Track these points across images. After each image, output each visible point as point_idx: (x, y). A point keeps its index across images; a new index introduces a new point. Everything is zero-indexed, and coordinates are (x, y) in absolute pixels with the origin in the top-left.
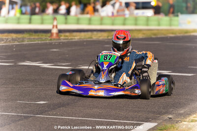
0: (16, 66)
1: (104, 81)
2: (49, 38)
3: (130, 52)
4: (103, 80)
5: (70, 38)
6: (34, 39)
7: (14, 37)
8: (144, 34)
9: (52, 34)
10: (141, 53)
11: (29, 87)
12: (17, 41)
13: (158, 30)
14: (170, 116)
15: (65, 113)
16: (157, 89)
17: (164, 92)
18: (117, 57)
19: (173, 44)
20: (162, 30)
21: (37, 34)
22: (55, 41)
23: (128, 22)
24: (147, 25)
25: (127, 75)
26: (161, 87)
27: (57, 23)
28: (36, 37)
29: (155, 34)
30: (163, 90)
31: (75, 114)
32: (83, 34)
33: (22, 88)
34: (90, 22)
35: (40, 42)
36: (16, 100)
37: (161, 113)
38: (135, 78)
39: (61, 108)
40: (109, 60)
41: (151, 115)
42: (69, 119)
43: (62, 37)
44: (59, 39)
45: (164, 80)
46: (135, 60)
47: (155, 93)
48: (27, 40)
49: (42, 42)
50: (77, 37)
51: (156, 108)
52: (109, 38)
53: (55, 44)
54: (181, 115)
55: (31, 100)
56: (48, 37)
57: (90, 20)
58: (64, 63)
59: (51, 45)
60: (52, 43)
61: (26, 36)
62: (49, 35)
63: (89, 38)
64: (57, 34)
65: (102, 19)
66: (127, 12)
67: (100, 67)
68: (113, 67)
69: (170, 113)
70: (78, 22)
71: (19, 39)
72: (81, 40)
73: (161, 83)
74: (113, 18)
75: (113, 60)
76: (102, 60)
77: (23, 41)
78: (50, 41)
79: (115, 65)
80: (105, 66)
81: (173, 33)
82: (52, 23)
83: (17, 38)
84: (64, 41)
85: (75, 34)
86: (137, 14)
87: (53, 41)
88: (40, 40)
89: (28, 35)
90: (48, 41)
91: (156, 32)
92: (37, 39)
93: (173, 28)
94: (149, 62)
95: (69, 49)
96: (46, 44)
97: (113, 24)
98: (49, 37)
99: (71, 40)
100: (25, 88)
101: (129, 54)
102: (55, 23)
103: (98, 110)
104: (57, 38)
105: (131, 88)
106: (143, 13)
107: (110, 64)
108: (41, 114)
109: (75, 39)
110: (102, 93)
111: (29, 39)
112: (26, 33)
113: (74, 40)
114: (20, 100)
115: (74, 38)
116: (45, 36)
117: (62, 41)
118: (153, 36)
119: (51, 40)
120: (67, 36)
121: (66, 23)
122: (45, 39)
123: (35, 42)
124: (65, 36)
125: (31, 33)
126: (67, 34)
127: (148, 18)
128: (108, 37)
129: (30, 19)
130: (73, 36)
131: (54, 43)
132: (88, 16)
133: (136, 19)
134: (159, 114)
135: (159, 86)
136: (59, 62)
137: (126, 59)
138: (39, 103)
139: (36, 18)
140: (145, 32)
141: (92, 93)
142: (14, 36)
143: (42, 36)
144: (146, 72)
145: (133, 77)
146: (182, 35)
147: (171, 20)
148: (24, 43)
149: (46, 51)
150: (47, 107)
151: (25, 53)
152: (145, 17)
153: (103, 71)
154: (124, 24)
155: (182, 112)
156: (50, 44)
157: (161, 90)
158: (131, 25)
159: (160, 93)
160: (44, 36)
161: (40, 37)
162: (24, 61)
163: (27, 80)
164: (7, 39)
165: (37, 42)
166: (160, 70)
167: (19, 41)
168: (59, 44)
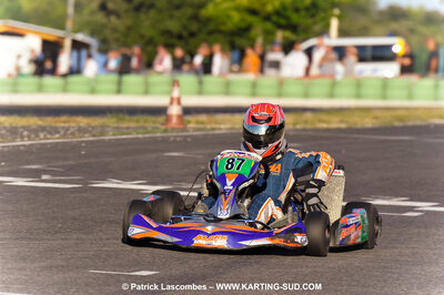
0: (86, 190)
1: (227, 216)
2: (163, 127)
3: (282, 153)
4: (224, 214)
5: (209, 127)
6: (127, 128)
7: (82, 125)
8: (376, 118)
9: (169, 118)
10: (307, 155)
12: (90, 133)
13: (407, 109)
16: (343, 234)
17: (359, 240)
18: (256, 164)
20: (416, 109)
21: (135, 118)
22: (174, 134)
23: (338, 90)
24: (384, 97)
25: (277, 203)
26: (352, 229)
27: (181, 94)
28: (133, 125)
29: (400, 120)
30: (355, 236)
32: (237, 117)
33: (101, 239)
34: (254, 90)
35: (140, 136)
36: (87, 267)
38: (294, 210)
40: (238, 168)
43: (192, 125)
44: (185, 130)
45: (359, 215)
46: (294, 171)
47: (338, 243)
48: (112, 130)
49: (147, 136)
50: (225, 125)
52: (298, 126)
53: (175, 141)
55: (121, 267)
56: (158, 125)
57: (254, 85)
59: (166, 144)
60: (169, 137)
61: (110, 121)
62: (161, 119)
64: (180, 117)
65: (281, 83)
66: (339, 68)
67: (219, 185)
68: (246, 184)
70: (227, 89)
71: (93, 128)
72: (234, 131)
73: (351, 221)
74: (307, 81)
75: (245, 170)
76: (222, 169)
77: (102, 134)
78: (164, 135)
79: (251, 181)
80: (229, 183)
81: (441, 117)
82: (170, 92)
83: (89, 126)
84: (195, 133)
85: (220, 117)
86: (361, 72)
87: (170, 134)
88: (141, 131)
89: (114, 120)
90: (158, 135)
91: (398, 113)
92: (135, 129)
94: (321, 174)
95: (208, 151)
96: (155, 141)
97: (306, 95)
98: (163, 124)
99: (212, 132)
100: (108, 239)
101: (279, 157)
102: (176, 94)
104: (181, 126)
105: (286, 231)
106: (375, 70)
107: (240, 179)
109: (220, 129)
110: (221, 242)
111: (117, 128)
112: (109, 115)
113: (217, 132)
114: (95, 268)
115: (217, 126)
116: (154, 122)
117: (191, 133)
118: (397, 124)
119: (166, 131)
120: (203, 123)
121: (200, 92)
122: (153, 128)
123: (130, 136)
124: (198, 122)
125: (121, 116)
126: (203, 118)
127: (385, 83)
128: (295, 124)
129: (119, 83)
130: (216, 123)
131: (172, 139)
132: (250, 77)
133: (359, 87)
135: (347, 226)
136: (184, 181)
137: (275, 169)
139: (132, 80)
140: (378, 113)
141: (200, 241)
142: (83, 121)
143: (145, 121)
144: (315, 195)
145: (290, 208)
147: (437, 87)
148: (107, 138)
149: (154, 156)
151: (107, 160)
152: (377, 78)
153: (224, 192)
154: (332, 95)
156: (165, 141)
157: (352, 237)
158: (348, 96)
159: (350, 242)
160: (150, 122)
161: (141, 124)
162: (104, 179)
163: (111, 222)
164: (68, 129)
165: (134, 136)
166: (411, 200)
167: (94, 132)
168: (185, 141)
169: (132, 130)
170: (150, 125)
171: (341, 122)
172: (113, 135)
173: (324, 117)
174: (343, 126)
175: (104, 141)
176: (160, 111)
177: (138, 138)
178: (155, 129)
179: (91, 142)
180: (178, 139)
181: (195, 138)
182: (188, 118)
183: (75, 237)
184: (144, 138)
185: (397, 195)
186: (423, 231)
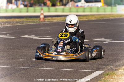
0: (18, 38)
2: (39, 21)
5: (51, 21)
6: (29, 22)
7: (17, 21)
8: (96, 17)
9: (40, 19)
11: (27, 51)
12: (20, 23)
13: (104, 15)
14: (111, 67)
15: (48, 66)
19: (113, 23)
20: (107, 15)
21: (31, 19)
23: (86, 10)
24: (98, 12)
27: (43, 12)
28: (31, 21)
29: (102, 17)
31: (54, 67)
32: (59, 18)
33: (23, 51)
35: (33, 23)
36: (19, 59)
37: (106, 65)
39: (46, 63)
41: (100, 66)
42: (50, 69)
43: (46, 20)
44: (45, 22)
48: (26, 22)
50: (55, 20)
51: (103, 62)
54: (118, 66)
55: (28, 58)
57: (63, 9)
58: (48, 36)
59: (40, 25)
61: (24, 20)
62: (38, 19)
63: (63, 20)
64: (43, 18)
69: (111, 65)
70: (56, 11)
71: (20, 22)
72: (58, 22)
74: (77, 8)
77: (23, 23)
78: (39, 23)
81: (113, 17)
82: (41, 12)
83: (19, 21)
84: (48, 22)
85: (54, 18)
86: (92, 5)
87: (41, 23)
89: (26, 19)
90: (38, 23)
93: (113, 13)
95: (51, 27)
96: (37, 25)
97: (77, 12)
98: (39, 20)
99: (52, 22)
102: (42, 12)
103: (68, 64)
104: (44, 21)
106: (95, 5)
108: (34, 67)
109: (54, 21)
112: (24, 18)
113: (53, 22)
114: (21, 59)
116: (37, 20)
117: (46, 22)
118: (101, 19)
119: (40, 22)
120: (49, 20)
121: (49, 11)
122: (36, 21)
123: (30, 24)
124: (48, 20)
125: (27, 18)
126: (50, 18)
127: (98, 8)
129: (27, 9)
130: (53, 20)
131: (41, 24)
132: (62, 7)
133: (91, 8)
136: (45, 35)
138: (32, 60)
139: (31, 9)
140: (96, 16)
142: (18, 20)
143: (34, 20)
146: (118, 18)
147: (112, 9)
148: (24, 24)
149: (36, 29)
150: (37, 63)
151: (24, 30)
152: (96, 7)
154: (84, 12)
155: (119, 64)
156: (39, 25)
160: (35, 20)
161: (33, 20)
162: (23, 35)
163: (25, 46)
164: (13, 22)
165: (31, 23)
166: (105, 39)
167: (21, 23)
168: (45, 24)
169: (30, 22)
171: (86, 18)
172: (26, 23)
173: (82, 17)
174: (87, 20)
175: (23, 25)
176: (38, 17)
178: (37, 22)
179: (20, 25)
180: (43, 24)
181: (47, 24)
182: (46, 18)
183: (16, 50)
184: (34, 24)
185: (101, 38)
186: (108, 47)
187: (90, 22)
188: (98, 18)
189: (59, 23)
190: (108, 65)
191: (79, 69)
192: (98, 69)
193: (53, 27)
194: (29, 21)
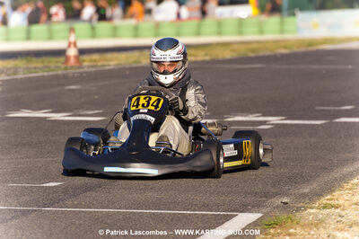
0: (3, 119)
2: (63, 66)
5: (100, 64)
6: (35, 68)
8: (233, 50)
9: (67, 59)
11: (29, 158)
12: (5, 73)
13: (259, 42)
14: (285, 200)
15: (95, 202)
20: (266, 42)
21: (40, 59)
22: (73, 71)
23: (204, 29)
24: (240, 33)
27: (76, 37)
28: (39, 65)
29: (253, 51)
31: (113, 203)
32: (124, 55)
33: (17, 159)
34: (136, 32)
35: (46, 74)
36: (6, 182)
37: (267, 195)
39: (88, 194)
41: (250, 199)
42: (102, 212)
43: (86, 64)
44: (81, 67)
48: (23, 69)
49: (51, 73)
50: (113, 61)
51: (260, 185)
53: (73, 77)
54: (304, 196)
55: (33, 180)
56: (60, 65)
57: (136, 29)
58: (92, 110)
59: (66, 79)
60: (68, 74)
61: (20, 63)
62: (62, 59)
63: (135, 62)
64: (77, 58)
65: (158, 26)
69: (286, 195)
70: (115, 33)
71: (8, 69)
72: (121, 67)
74: (178, 23)
77: (15, 74)
78: (65, 72)
81: (285, 47)
82: (68, 38)
83: (5, 68)
84: (90, 70)
85: (109, 56)
86: (221, 14)
87: (69, 71)
88: (46, 69)
89: (25, 61)
90: (60, 72)
91: (255, 46)
92: (41, 69)
95: (100, 84)
96: (57, 77)
97: (178, 35)
98: (63, 63)
99: (102, 68)
100: (22, 158)
102: (72, 38)
103: (155, 194)
104: (78, 65)
106: (232, 12)
108: (52, 205)
109: (109, 65)
111: (28, 68)
112: (20, 58)
113: (107, 68)
114: (13, 182)
115: (106, 63)
116: (57, 62)
117: (86, 70)
118: (251, 55)
119: (66, 69)
120: (95, 61)
121: (93, 35)
122: (56, 67)
123: (37, 74)
125: (29, 58)
126: (96, 57)
127: (241, 22)
129: (29, 32)
130: (106, 60)
131: (71, 75)
132: (132, 22)
133: (220, 24)
134: (266, 197)
136: (82, 108)
138: (47, 185)
140: (235, 47)
143: (50, 62)
146: (302, 49)
147: (282, 24)
149: (57, 89)
150: (62, 192)
151: (20, 94)
152: (234, 19)
154: (198, 34)
155: (306, 190)
156: (65, 77)
158: (211, 34)
160: (53, 62)
161: (46, 64)
162: (17, 110)
163: (24, 144)
165: (40, 74)
166: (264, 115)
167: (9, 73)
168: (81, 76)
169: (39, 69)
170: (53, 65)
171: (206, 55)
172: (24, 74)
174: (207, 58)
175: (16, 79)
176: (60, 53)
177: (44, 76)
178: (57, 68)
179: (7, 81)
180: (76, 75)
181: (89, 74)
182: (84, 57)
184: (49, 76)
185: (252, 112)
186: (274, 140)
187: (218, 66)
188: (241, 52)
189: (125, 69)
190: (276, 194)
191: (188, 210)
192: (244, 208)
193: (107, 83)
194: (33, 65)
